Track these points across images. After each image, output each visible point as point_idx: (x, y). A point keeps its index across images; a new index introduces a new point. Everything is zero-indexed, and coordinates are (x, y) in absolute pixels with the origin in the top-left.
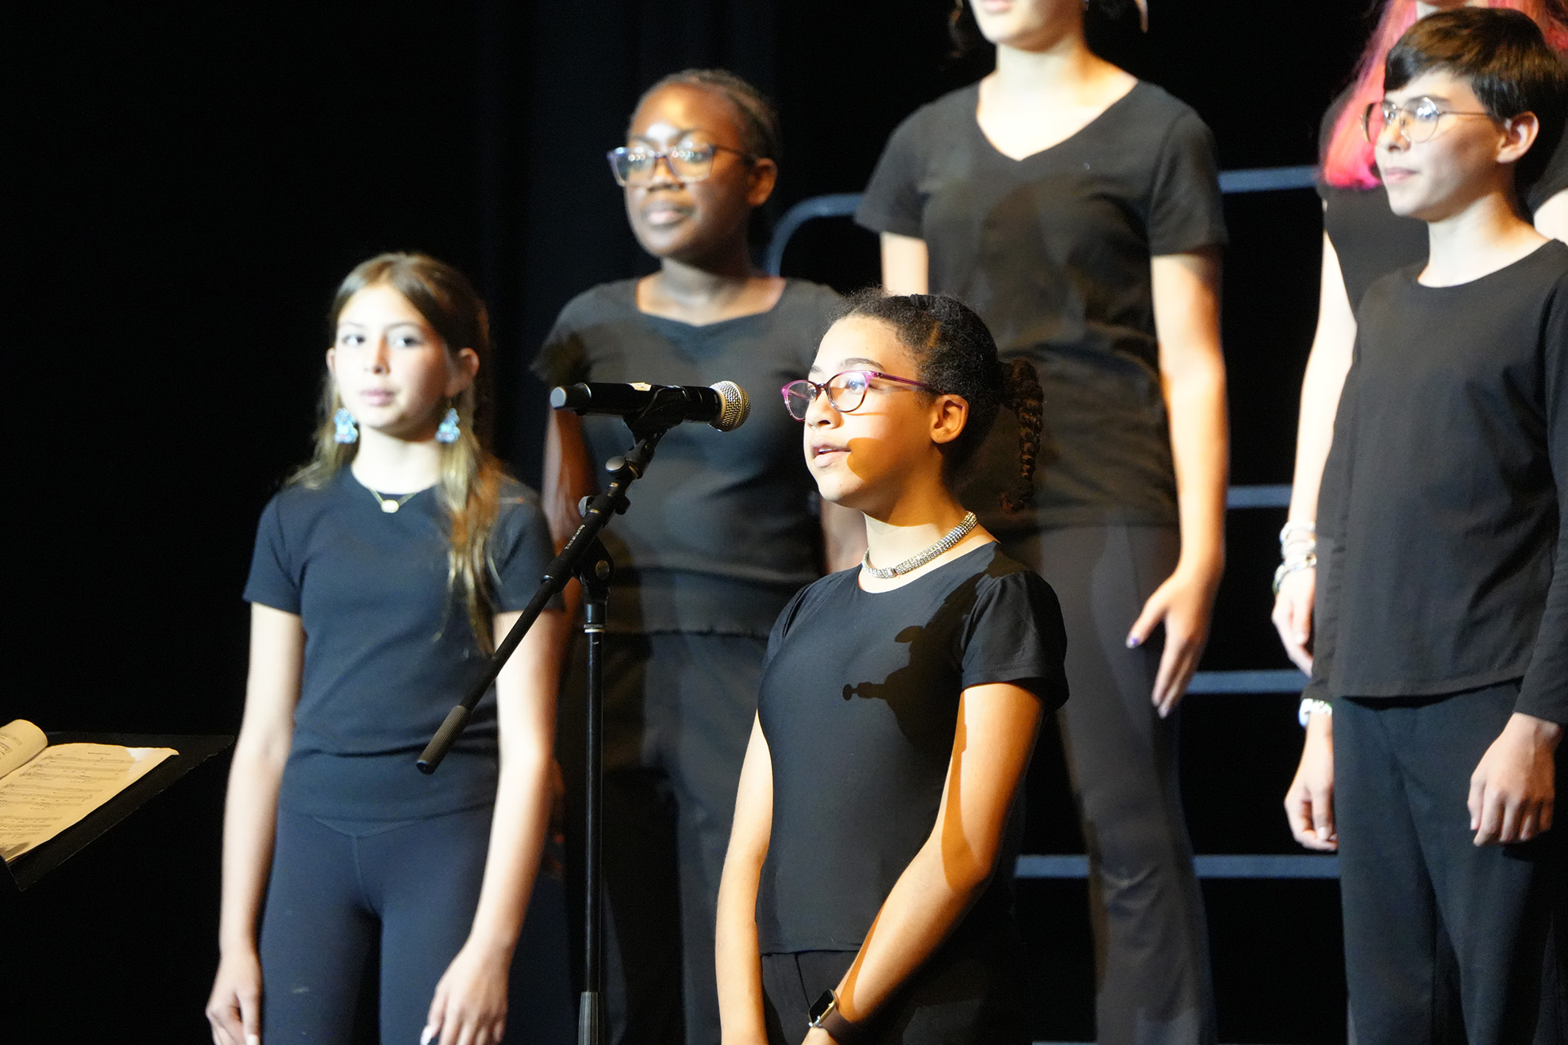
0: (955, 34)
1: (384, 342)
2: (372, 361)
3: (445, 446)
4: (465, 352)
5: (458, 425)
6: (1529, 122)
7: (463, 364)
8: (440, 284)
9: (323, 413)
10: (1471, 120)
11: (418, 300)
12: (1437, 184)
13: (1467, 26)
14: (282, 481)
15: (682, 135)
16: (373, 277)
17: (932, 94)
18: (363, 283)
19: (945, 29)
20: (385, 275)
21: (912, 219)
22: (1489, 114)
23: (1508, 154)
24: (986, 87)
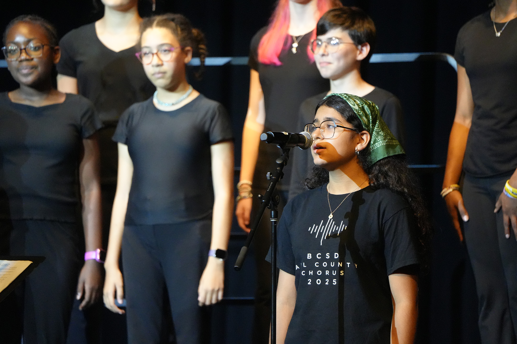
10: (348, 46)
13: (345, 13)
15: (30, 41)
21: (71, 72)
22: (354, 44)
23: (361, 57)
24: (98, 25)
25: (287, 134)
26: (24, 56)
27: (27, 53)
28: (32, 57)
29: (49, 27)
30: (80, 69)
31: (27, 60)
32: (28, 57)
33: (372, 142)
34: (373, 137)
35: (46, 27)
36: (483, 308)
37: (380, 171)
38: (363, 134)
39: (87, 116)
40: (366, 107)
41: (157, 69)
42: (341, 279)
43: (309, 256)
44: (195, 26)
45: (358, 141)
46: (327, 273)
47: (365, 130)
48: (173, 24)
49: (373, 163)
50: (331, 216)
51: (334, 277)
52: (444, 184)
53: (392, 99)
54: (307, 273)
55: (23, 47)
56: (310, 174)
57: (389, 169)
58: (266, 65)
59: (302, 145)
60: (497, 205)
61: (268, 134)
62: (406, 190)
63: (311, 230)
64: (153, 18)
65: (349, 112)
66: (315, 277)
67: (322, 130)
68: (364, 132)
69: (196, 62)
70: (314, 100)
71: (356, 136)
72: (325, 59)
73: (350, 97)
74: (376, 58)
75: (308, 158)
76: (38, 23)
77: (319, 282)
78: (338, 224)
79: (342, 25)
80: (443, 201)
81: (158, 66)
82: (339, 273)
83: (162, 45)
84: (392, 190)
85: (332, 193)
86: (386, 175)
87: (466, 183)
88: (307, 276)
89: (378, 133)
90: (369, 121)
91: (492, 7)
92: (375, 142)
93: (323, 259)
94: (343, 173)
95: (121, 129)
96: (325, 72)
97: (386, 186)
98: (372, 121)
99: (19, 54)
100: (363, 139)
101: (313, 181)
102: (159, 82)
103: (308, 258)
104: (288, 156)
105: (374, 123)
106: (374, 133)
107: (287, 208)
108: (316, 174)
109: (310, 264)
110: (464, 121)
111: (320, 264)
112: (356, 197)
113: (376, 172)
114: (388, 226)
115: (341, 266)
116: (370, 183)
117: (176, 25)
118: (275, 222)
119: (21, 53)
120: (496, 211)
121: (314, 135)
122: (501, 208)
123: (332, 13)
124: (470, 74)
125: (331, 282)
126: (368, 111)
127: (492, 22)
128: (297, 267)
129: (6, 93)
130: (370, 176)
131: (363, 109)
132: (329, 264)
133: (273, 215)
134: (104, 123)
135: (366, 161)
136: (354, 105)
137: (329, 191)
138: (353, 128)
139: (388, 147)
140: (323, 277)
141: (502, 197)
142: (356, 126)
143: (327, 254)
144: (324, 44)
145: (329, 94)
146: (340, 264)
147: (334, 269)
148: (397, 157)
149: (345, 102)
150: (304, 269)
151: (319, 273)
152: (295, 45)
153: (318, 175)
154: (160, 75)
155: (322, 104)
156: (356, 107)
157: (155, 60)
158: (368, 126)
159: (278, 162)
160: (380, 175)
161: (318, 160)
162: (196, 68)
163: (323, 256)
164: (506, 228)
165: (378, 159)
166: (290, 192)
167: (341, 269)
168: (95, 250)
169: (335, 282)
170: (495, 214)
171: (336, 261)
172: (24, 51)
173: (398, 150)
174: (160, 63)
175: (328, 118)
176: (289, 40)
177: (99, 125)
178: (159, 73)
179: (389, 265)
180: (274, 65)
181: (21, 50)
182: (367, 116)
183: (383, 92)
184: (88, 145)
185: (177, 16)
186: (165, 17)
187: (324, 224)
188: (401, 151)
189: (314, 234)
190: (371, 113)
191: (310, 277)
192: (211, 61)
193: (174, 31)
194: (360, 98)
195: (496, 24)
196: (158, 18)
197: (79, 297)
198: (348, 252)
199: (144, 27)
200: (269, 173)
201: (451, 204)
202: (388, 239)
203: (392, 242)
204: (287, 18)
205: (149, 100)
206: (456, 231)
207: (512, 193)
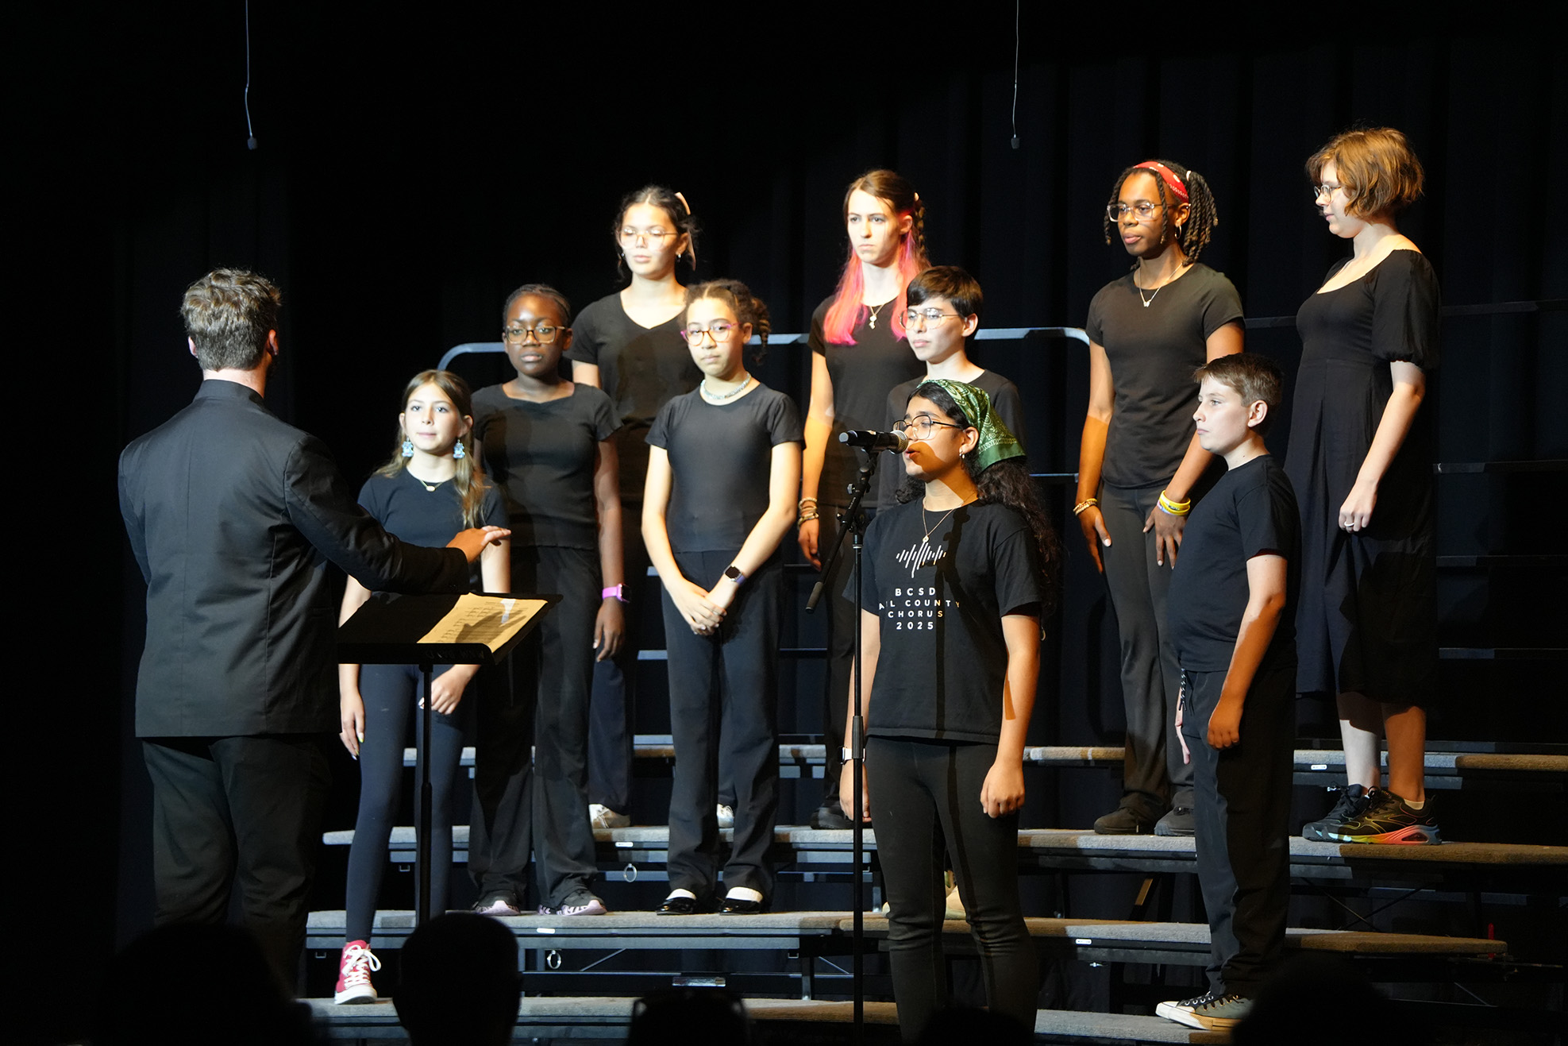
0: (620, 271)
1: (432, 409)
2: (426, 419)
3: (456, 460)
4: (466, 417)
5: (464, 450)
6: (974, 318)
7: (466, 421)
8: (457, 384)
9: (398, 443)
10: (951, 319)
11: (448, 391)
12: (939, 346)
13: (946, 276)
14: (372, 474)
15: (538, 321)
16: (427, 379)
17: (597, 298)
18: (422, 382)
19: (616, 270)
20: (432, 379)
21: (591, 355)
22: (959, 316)
23: (967, 333)
24: (624, 295)
25: (875, 433)
26: (530, 340)
27: (534, 337)
28: (541, 342)
29: (562, 302)
30: (603, 353)
31: (533, 345)
32: (535, 342)
33: (981, 442)
34: (982, 434)
35: (559, 303)
36: (1127, 658)
37: (991, 479)
38: (969, 432)
39: (602, 413)
40: (971, 396)
41: (709, 352)
42: (939, 622)
43: (898, 593)
44: (756, 296)
45: (963, 441)
46: (920, 613)
47: (971, 426)
48: (728, 293)
49: (983, 469)
50: (926, 539)
51: (930, 619)
52: (1077, 499)
53: (1006, 386)
54: (895, 614)
55: (530, 328)
56: (902, 485)
57: (1002, 477)
58: (835, 346)
59: (894, 448)
60: (1148, 523)
61: (848, 433)
62: (1023, 505)
63: (900, 557)
64: (702, 286)
65: (949, 402)
66: (905, 620)
67: (915, 429)
68: (970, 428)
69: (756, 340)
70: (905, 387)
71: (959, 434)
72: (921, 336)
73: (950, 383)
74: (982, 335)
75: (899, 466)
76: (550, 296)
77: (910, 626)
78: (934, 550)
79: (943, 292)
80: (1078, 519)
81: (710, 348)
82: (935, 614)
83: (716, 321)
84: (1008, 507)
85: (928, 509)
86: (998, 485)
87: (1105, 495)
88: (896, 619)
89: (988, 429)
90: (976, 414)
91: (1134, 270)
92: (984, 442)
93: (916, 596)
94: (943, 484)
95: (658, 427)
96: (921, 355)
97: (998, 500)
98: (980, 414)
99: (525, 337)
100: (969, 438)
101: (906, 493)
102: (708, 367)
103: (897, 595)
104: (876, 463)
105: (983, 416)
106: (983, 429)
107: (871, 527)
108: (910, 485)
109: (899, 602)
110: (1101, 415)
111: (912, 603)
112: (960, 515)
113: (986, 481)
114: (1001, 553)
115: (939, 604)
116: (978, 496)
117: (733, 294)
118: (859, 550)
119: (527, 335)
120: (1145, 530)
121: (907, 433)
122: (1153, 526)
123: (928, 277)
124: (1112, 355)
125: (925, 626)
126: (974, 402)
127: (1138, 289)
128: (881, 606)
129: (500, 385)
130: (979, 486)
131: (967, 399)
132: (922, 603)
133: (856, 540)
134: (625, 421)
135: (973, 467)
136: (956, 394)
137: (925, 507)
138: (956, 425)
139: (1002, 447)
140: (915, 620)
141: (1155, 512)
142: (958, 422)
143: (921, 590)
144: (920, 317)
145: (925, 380)
146: (937, 603)
147: (919, 608)
148: (1013, 460)
149: (943, 391)
150: (892, 609)
151: (911, 614)
152: (873, 318)
153: (913, 486)
154: (712, 360)
155: (915, 395)
156: (959, 397)
157: (707, 341)
158: (974, 421)
159: (863, 471)
160: (991, 485)
161: (912, 468)
162: (756, 348)
163: (916, 592)
164: (1159, 553)
165: (989, 464)
166: (878, 510)
167: (938, 608)
168: (616, 585)
169: (930, 626)
170: (1144, 533)
171: (932, 599)
172: (531, 333)
173: (1016, 451)
174: (713, 344)
175: (921, 412)
176: (864, 312)
177: (618, 424)
178: (711, 357)
179: (1001, 601)
180: (847, 345)
181: (528, 331)
182: (973, 408)
183: (994, 377)
184: (604, 448)
185: (734, 283)
186: (718, 284)
187: (917, 550)
188: (1019, 452)
189: (904, 562)
190: (979, 404)
191: (900, 620)
192: (774, 339)
193: (731, 303)
194: (964, 384)
195: (1143, 290)
196: (709, 286)
197: (596, 645)
198: (946, 585)
199: (691, 298)
200: (850, 485)
201: (1087, 522)
202: (1000, 572)
203: (1006, 572)
204: (859, 284)
205: (694, 392)
206: (1093, 559)
207: (1169, 507)
